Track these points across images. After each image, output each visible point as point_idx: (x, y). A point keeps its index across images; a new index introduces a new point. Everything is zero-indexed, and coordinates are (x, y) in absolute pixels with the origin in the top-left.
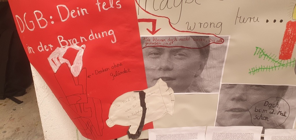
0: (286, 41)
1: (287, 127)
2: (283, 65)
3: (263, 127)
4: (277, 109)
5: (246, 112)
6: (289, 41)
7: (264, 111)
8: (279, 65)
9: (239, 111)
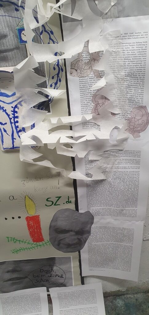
0: (32, 230)
1: (68, 285)
2: (40, 245)
3: (46, 288)
4: (53, 273)
5: (25, 279)
6: (34, 230)
7: (42, 276)
8: (36, 246)
9: (18, 280)
